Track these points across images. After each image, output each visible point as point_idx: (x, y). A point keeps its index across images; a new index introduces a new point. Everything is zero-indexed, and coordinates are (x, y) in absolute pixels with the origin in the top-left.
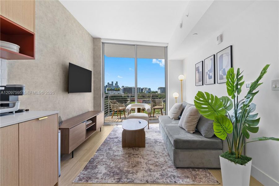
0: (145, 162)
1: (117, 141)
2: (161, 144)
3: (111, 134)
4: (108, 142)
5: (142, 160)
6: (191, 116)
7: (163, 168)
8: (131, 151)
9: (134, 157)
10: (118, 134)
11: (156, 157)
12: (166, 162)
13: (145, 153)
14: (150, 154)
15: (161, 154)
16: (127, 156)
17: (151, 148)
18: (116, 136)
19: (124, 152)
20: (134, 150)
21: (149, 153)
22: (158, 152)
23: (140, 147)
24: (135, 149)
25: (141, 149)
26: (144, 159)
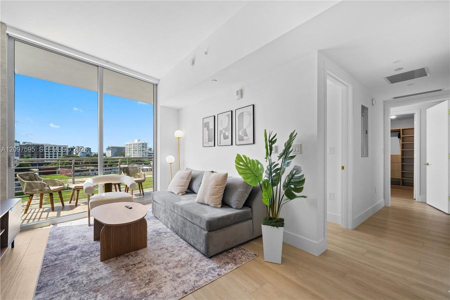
0: (162, 267)
1: (79, 255)
2: (168, 234)
3: (53, 245)
4: (57, 262)
5: (156, 268)
6: (217, 185)
7: (194, 265)
8: (126, 261)
9: (138, 268)
10: (72, 240)
11: (174, 254)
12: (193, 256)
13: (153, 255)
14: (163, 254)
15: (179, 248)
16: (123, 272)
17: (157, 244)
18: (71, 245)
19: (111, 267)
20: (130, 257)
21: (159, 252)
22: (172, 247)
23: (138, 250)
24: (132, 256)
25: (141, 252)
26: (157, 264)
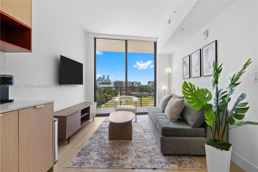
0: (135, 149)
3: (103, 124)
5: (132, 148)
9: (124, 145)
11: (145, 145)
12: (154, 150)
14: (140, 143)
15: (150, 143)
16: (118, 144)
21: (138, 141)
22: (147, 141)
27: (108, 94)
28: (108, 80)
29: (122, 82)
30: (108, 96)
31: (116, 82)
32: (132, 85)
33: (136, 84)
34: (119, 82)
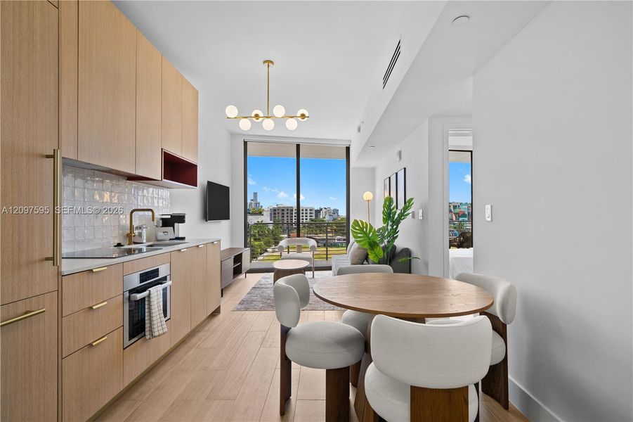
27: (255, 240)
28: (256, 204)
29: (290, 210)
30: (257, 243)
31: (275, 210)
32: (317, 216)
33: (325, 215)
34: (283, 210)
